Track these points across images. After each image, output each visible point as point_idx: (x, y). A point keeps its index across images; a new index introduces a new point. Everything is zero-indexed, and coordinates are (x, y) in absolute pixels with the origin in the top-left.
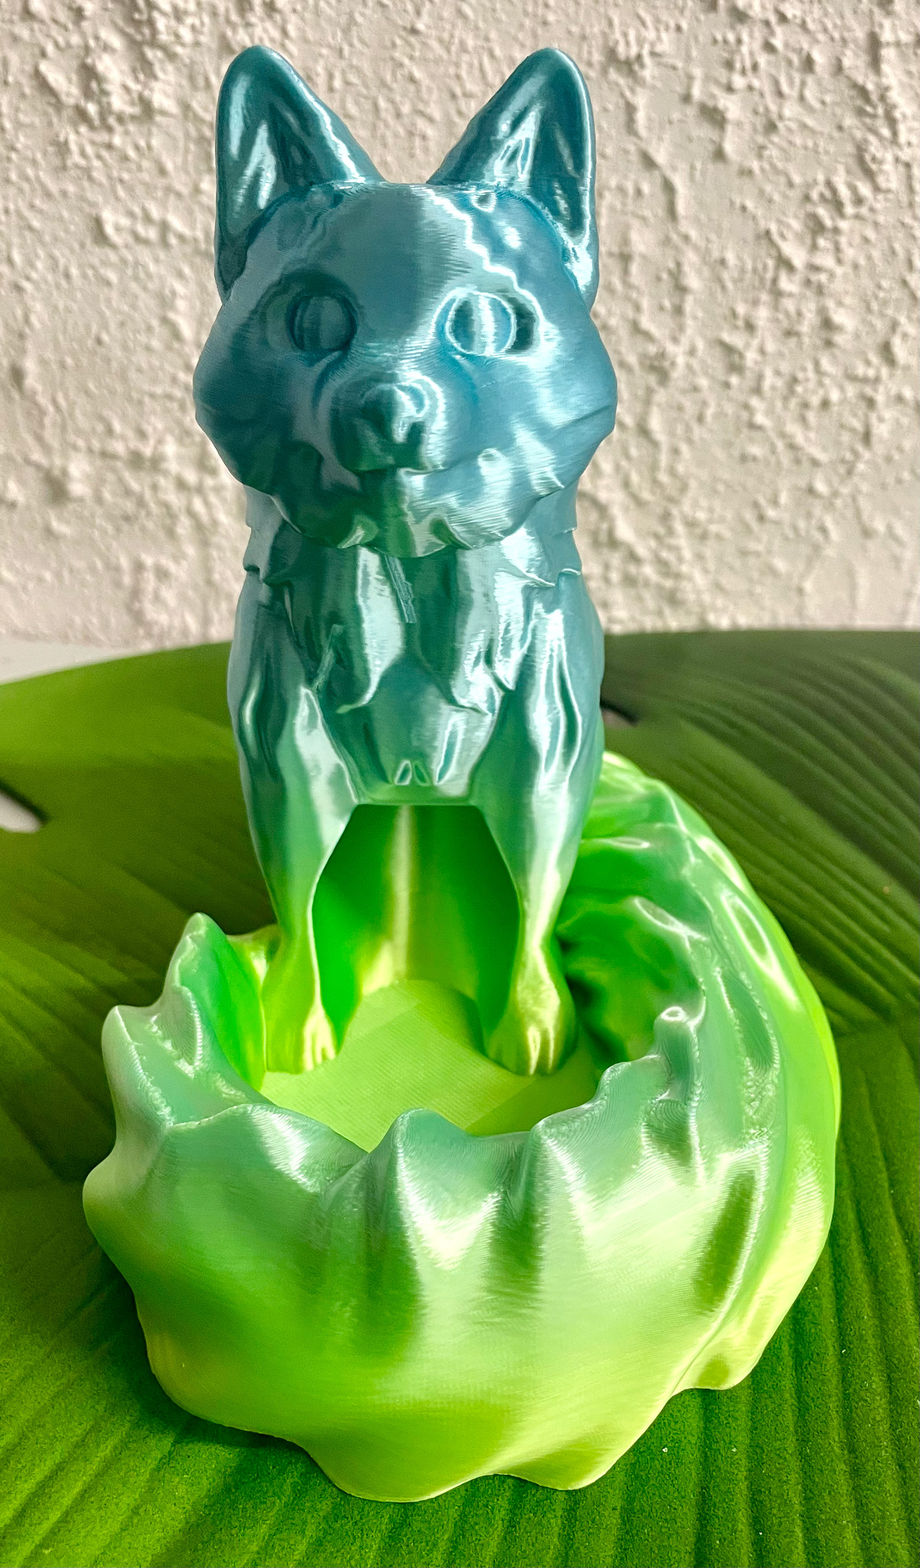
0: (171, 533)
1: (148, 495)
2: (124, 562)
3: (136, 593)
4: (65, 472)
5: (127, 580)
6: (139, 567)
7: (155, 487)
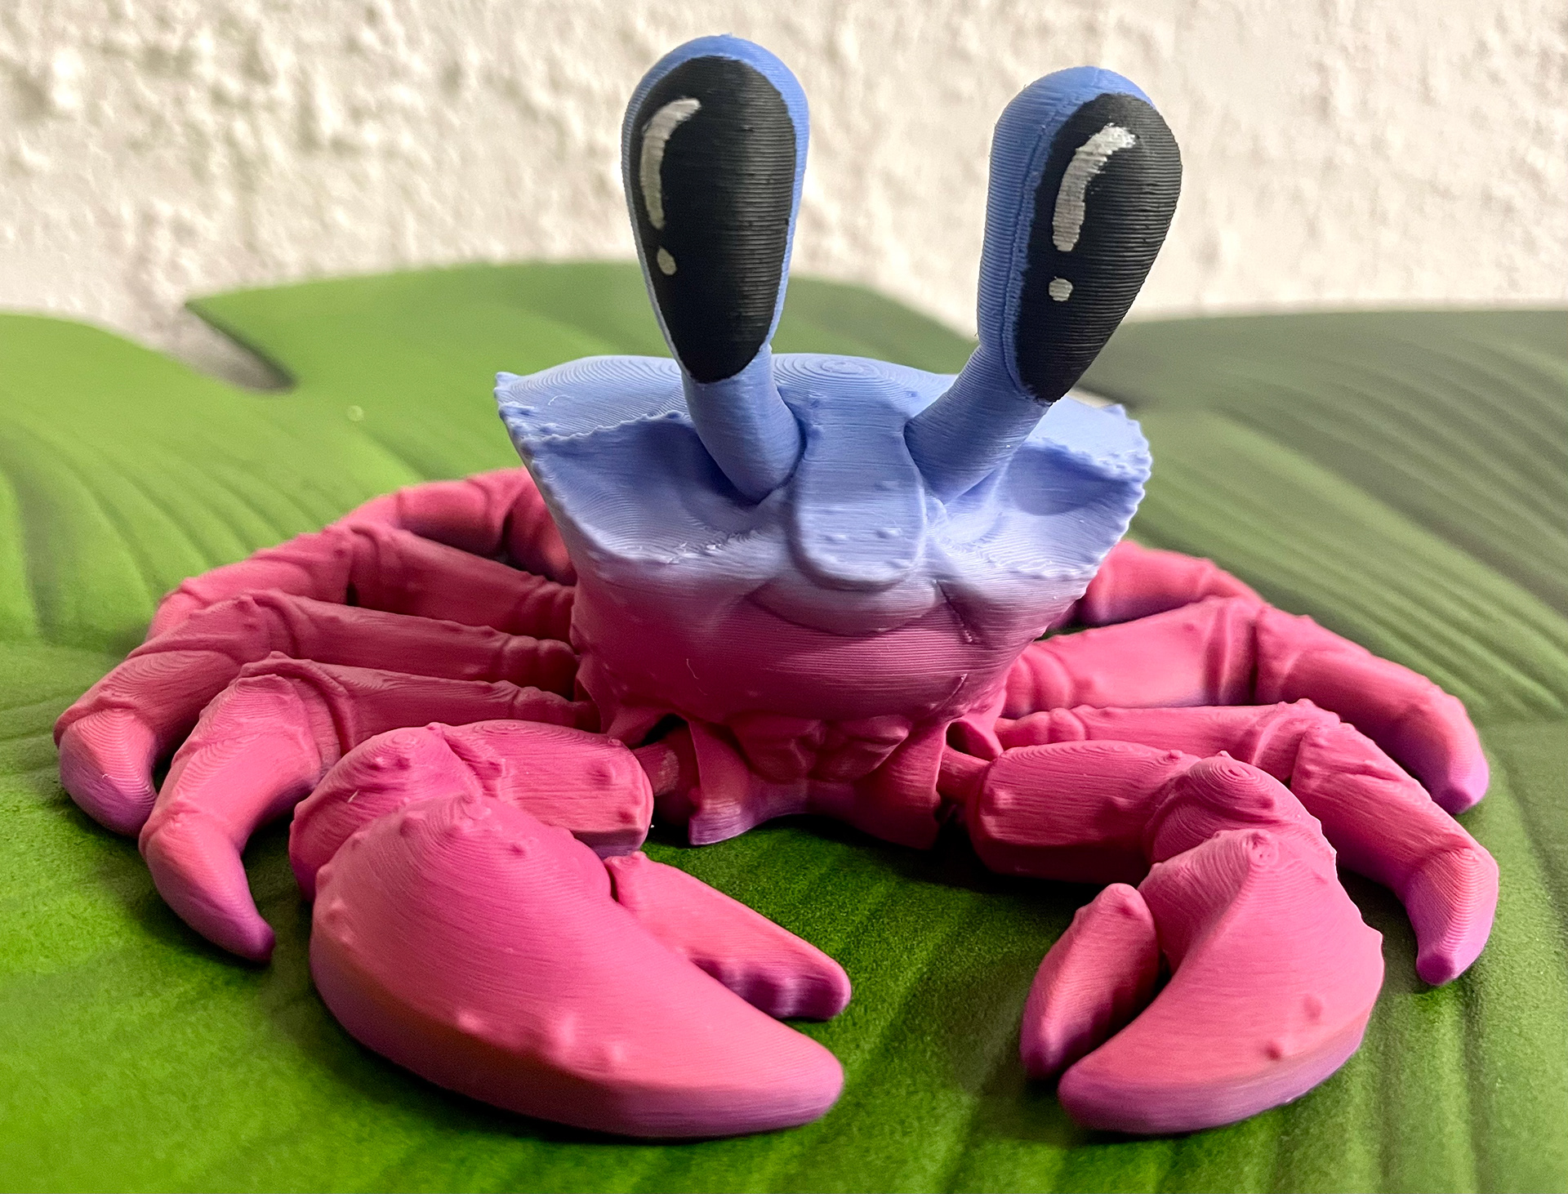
0: (199, 172)
1: (169, 113)
2: (127, 213)
3: (142, 259)
4: (46, 72)
5: (130, 239)
6: (148, 220)
7: (179, 102)
